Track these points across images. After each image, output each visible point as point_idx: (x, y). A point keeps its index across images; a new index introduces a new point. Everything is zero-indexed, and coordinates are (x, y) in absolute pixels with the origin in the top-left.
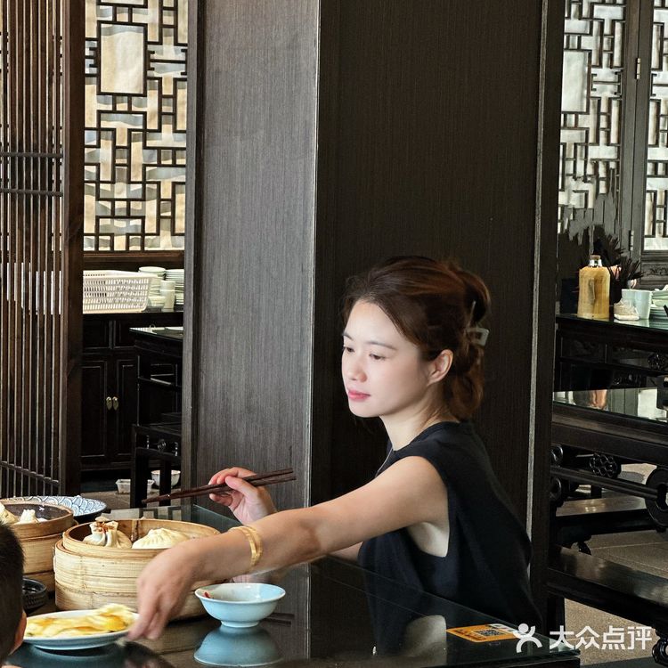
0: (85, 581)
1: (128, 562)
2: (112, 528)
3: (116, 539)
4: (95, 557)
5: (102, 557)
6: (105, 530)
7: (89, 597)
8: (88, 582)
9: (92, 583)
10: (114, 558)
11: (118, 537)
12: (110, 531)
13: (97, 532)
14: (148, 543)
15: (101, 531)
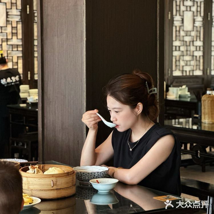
0: (29, 186)
1: (44, 179)
2: (36, 168)
3: (38, 172)
4: (32, 178)
5: (35, 178)
6: (34, 168)
7: (30, 192)
8: (30, 186)
9: (31, 186)
10: (39, 178)
11: (38, 170)
12: (36, 169)
13: (32, 169)
14: (50, 172)
15: (33, 169)
